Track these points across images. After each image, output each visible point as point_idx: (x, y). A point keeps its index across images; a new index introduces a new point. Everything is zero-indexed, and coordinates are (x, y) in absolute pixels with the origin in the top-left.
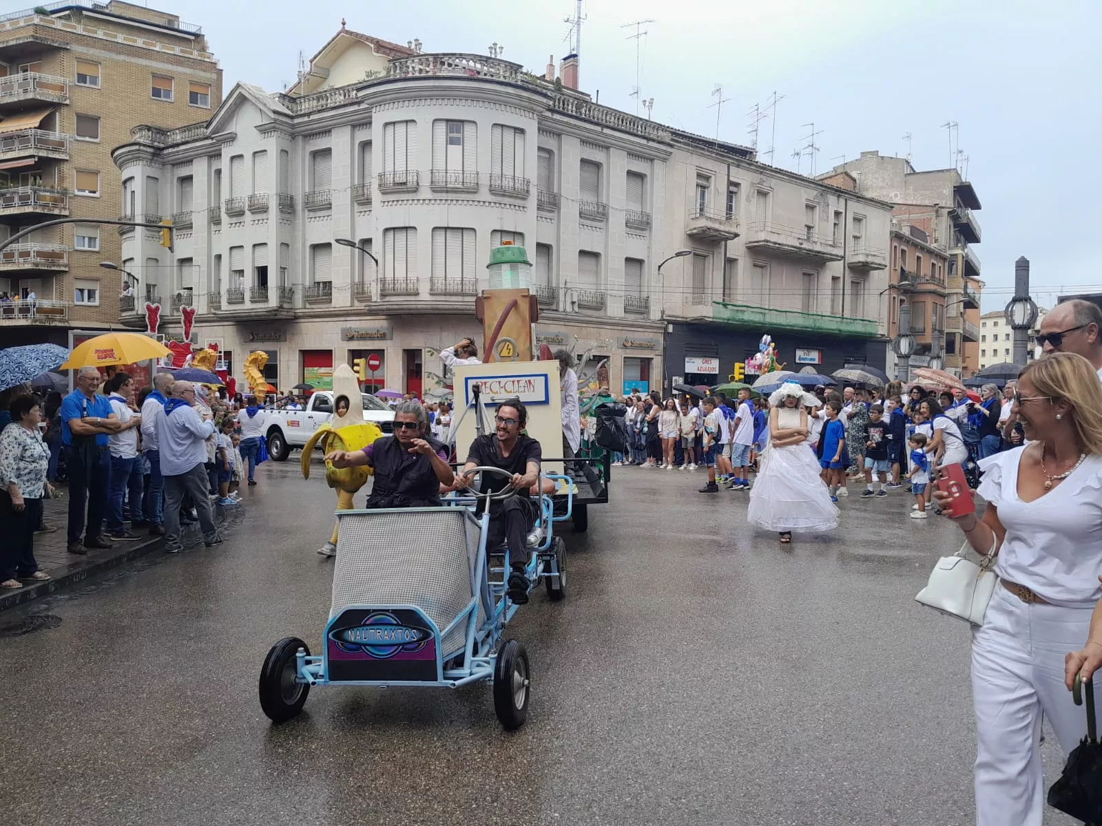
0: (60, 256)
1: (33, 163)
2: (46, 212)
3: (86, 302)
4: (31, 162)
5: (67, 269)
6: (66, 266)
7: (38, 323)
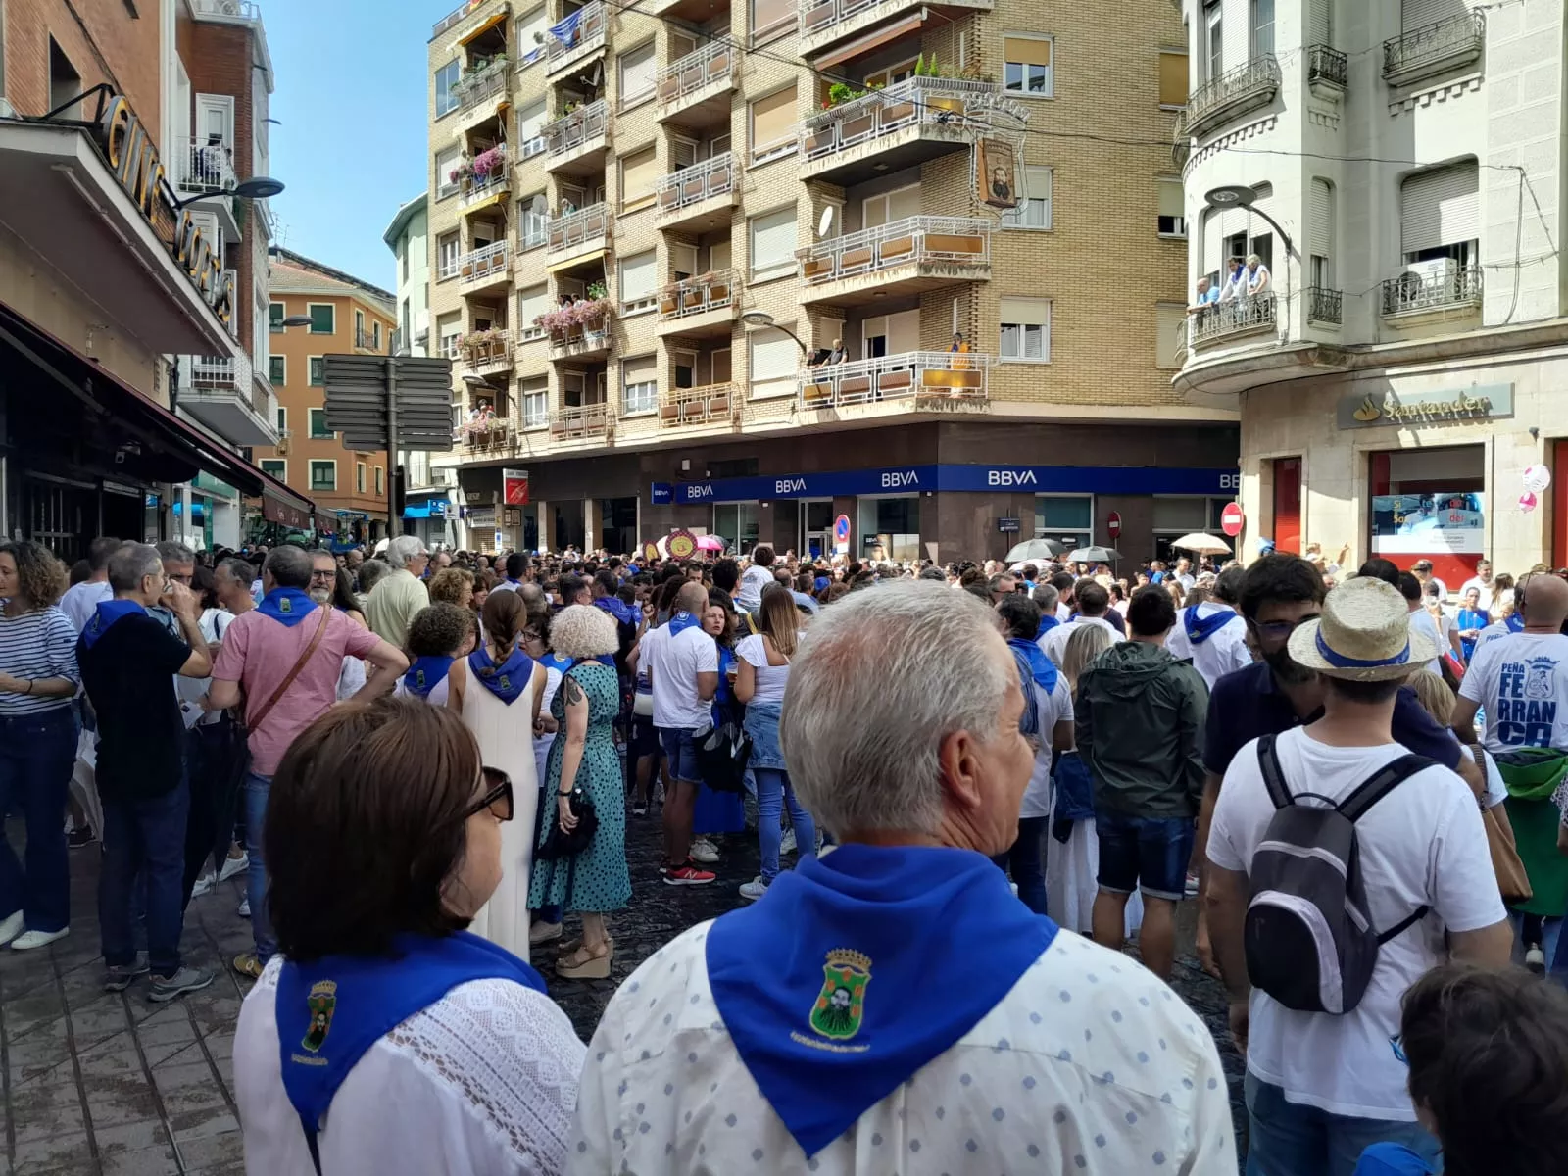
0: (973, 244)
1: (918, 25)
2: (947, 138)
3: (1021, 357)
4: (913, 22)
5: (987, 276)
6: (986, 268)
7: (927, 408)
